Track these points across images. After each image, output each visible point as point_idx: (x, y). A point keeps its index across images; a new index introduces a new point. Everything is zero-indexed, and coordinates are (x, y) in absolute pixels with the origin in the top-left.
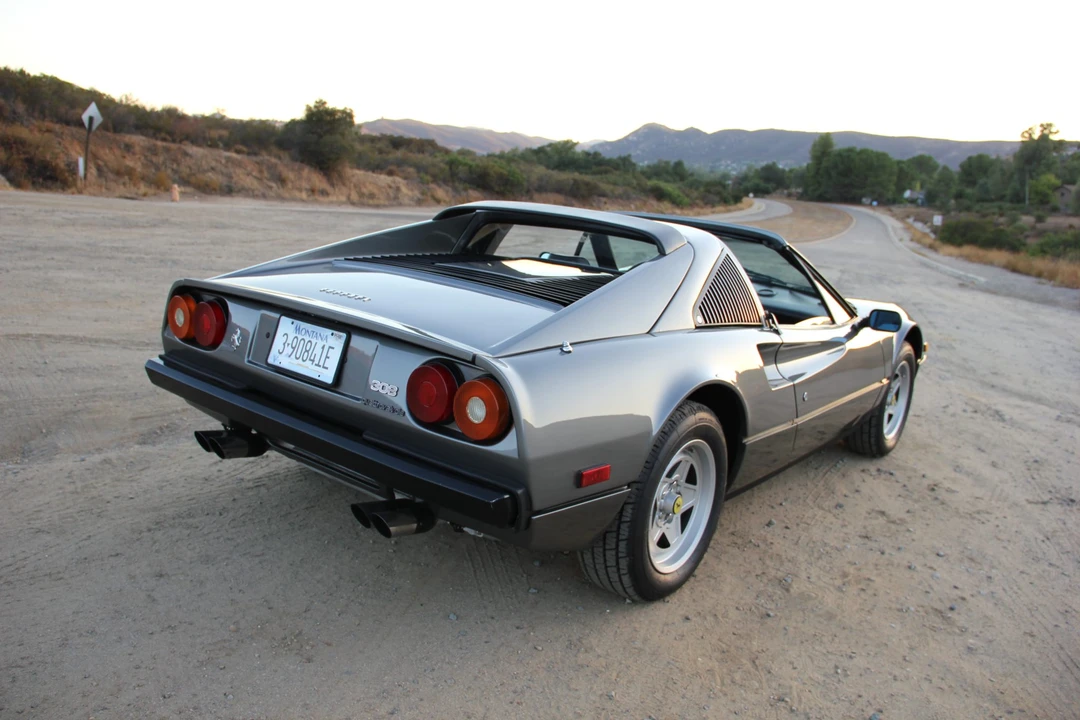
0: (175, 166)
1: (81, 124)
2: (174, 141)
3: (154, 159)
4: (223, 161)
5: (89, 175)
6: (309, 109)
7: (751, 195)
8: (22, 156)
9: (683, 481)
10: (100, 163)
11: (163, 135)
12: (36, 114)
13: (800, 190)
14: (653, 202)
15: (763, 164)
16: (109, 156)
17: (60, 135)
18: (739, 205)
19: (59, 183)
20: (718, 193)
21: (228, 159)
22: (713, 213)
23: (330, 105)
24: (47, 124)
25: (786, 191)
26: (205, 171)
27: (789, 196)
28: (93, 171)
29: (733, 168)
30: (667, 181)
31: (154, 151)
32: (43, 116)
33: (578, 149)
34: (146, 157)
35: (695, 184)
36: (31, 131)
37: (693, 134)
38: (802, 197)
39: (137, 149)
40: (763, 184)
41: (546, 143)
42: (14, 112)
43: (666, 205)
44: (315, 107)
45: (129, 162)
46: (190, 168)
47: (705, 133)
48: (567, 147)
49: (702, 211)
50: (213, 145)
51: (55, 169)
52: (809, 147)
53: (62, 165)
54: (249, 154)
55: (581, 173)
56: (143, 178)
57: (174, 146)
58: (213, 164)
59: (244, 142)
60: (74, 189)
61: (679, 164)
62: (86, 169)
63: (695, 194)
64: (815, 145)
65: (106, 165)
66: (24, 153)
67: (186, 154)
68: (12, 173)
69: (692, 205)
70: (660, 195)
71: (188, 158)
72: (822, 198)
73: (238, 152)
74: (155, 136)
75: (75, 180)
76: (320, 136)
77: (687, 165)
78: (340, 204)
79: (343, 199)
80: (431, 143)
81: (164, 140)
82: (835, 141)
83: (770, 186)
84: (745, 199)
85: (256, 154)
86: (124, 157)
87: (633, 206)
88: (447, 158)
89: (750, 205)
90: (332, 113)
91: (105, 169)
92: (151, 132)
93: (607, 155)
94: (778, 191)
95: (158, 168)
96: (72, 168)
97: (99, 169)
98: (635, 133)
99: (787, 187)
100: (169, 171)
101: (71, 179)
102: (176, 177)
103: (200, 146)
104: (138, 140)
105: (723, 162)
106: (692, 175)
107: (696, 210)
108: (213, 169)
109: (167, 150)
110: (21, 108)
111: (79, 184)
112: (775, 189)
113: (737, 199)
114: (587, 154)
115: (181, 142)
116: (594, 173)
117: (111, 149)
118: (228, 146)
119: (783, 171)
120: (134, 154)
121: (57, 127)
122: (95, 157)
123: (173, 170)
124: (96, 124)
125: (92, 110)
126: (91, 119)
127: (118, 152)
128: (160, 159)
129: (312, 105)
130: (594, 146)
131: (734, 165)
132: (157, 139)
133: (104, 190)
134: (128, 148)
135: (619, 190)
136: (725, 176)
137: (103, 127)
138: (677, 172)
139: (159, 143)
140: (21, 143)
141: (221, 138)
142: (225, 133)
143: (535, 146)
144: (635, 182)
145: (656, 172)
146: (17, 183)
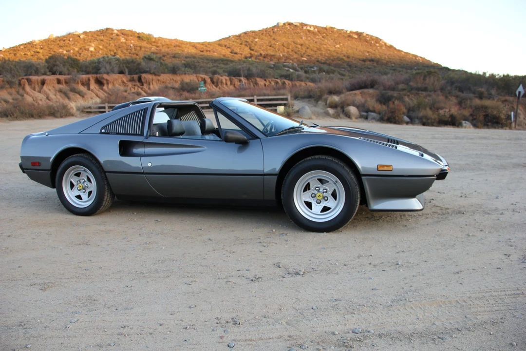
12: (502, 94)
17: (512, 103)
19: (500, 125)
24: (507, 98)
32: (507, 94)
36: (493, 102)
42: (491, 94)
51: (498, 118)
53: (502, 116)
60: (508, 128)
66: (485, 112)
68: (474, 122)
75: (509, 124)
96: (509, 117)
110: (493, 92)
111: (512, 125)
121: (511, 99)
124: (522, 94)
125: (521, 89)
126: (519, 92)
140: (485, 107)
146: (475, 126)
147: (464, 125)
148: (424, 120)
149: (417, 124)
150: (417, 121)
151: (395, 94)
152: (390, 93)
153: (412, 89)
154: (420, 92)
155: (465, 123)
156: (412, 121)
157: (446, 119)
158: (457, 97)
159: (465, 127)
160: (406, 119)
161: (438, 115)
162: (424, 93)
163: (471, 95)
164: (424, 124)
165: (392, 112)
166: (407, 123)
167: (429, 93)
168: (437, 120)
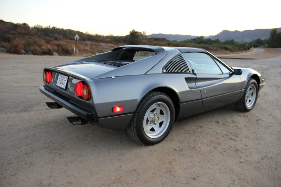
0: (97, 48)
1: (74, 40)
2: (97, 42)
3: (92, 47)
4: (109, 46)
5: (77, 52)
6: (131, 32)
7: (253, 47)
8: (61, 48)
9: (159, 114)
10: (80, 49)
11: (95, 41)
12: (65, 38)
13: (267, 45)
14: (224, 51)
15: (256, 39)
16: (82, 47)
17: (70, 43)
18: (249, 50)
19: (69, 54)
20: (243, 47)
21: (111, 46)
22: (242, 53)
23: (136, 31)
24: (68, 40)
25: (263, 46)
26: (105, 49)
27: (264, 47)
28: (78, 51)
29: (248, 40)
30: (229, 45)
31: (92, 45)
32: (67, 38)
33: (204, 38)
34: (90, 46)
35: (237, 46)
36: (64, 42)
37: (237, 32)
38: (268, 47)
39: (88, 45)
40: (256, 44)
41: (196, 37)
42: (60, 38)
43: (228, 52)
44: (132, 31)
45: (86, 48)
46: (101, 49)
47: (240, 32)
48: (202, 38)
49: (238, 52)
50: (107, 42)
51: (69, 51)
52: (270, 33)
53: (70, 50)
54: (116, 44)
55: (205, 44)
56: (90, 52)
57: (97, 43)
58: (107, 47)
59: (115, 41)
60: (73, 55)
61: (232, 40)
62: (76, 50)
63: (236, 48)
64: (271, 32)
65: (81, 49)
67: (100, 45)
68: (59, 52)
69: (235, 51)
70: (226, 49)
71: (101, 46)
72: (274, 47)
73: (113, 44)
74: (93, 41)
75: (73, 53)
76: (134, 39)
77: (235, 40)
78: (139, 56)
79: (140, 54)
80: (165, 39)
81: (95, 42)
82: (277, 30)
83: (259, 45)
84: (251, 49)
85: (117, 44)
86: (85, 47)
87: (218, 52)
88: (167, 42)
89: (253, 50)
90: (137, 33)
91: (81, 50)
92: (92, 40)
93: (212, 39)
94: (261, 46)
95: (93, 49)
96: (73, 51)
97: (79, 50)
98: (221, 33)
99: (264, 45)
100: (96, 50)
101: (72, 53)
102: (98, 51)
103: (104, 43)
104: (89, 43)
105: (245, 39)
106: (236, 43)
107: (237, 52)
108: (107, 48)
109: (96, 44)
110: (61, 37)
111: (75, 54)
112: (260, 45)
113: (249, 49)
114: (207, 39)
115: (99, 42)
116: (209, 44)
117: (82, 45)
118: (111, 43)
119: (262, 40)
120: (88, 46)
121: (70, 41)
122: (78, 47)
123: (97, 49)
125: (77, 36)
126: (77, 38)
127: (83, 46)
128: (94, 47)
129: (131, 31)
130: (209, 37)
131: (249, 40)
132: (93, 42)
133: (80, 55)
134: (86, 44)
135: (215, 48)
136: (246, 43)
137: (80, 40)
138: (232, 42)
139: (94, 43)
140: (61, 45)
141: (109, 41)
142: (110, 39)
143: (193, 38)
144: (219, 46)
145: (227, 43)
146: (60, 55)
147: (55, 54)
148: (34, 52)
149: (30, 54)
150: (30, 52)
151: (11, 36)
152: (7, 35)
153: (20, 34)
154: (24, 36)
155: (55, 53)
156: (27, 52)
157: (46, 51)
158: (45, 39)
159: (55, 56)
160: (24, 51)
161: (42, 49)
162: (27, 37)
163: (51, 39)
164: (34, 54)
165: (16, 48)
166: (25, 54)
167: (29, 36)
168: (41, 52)
